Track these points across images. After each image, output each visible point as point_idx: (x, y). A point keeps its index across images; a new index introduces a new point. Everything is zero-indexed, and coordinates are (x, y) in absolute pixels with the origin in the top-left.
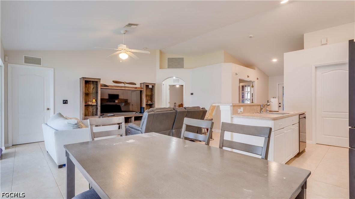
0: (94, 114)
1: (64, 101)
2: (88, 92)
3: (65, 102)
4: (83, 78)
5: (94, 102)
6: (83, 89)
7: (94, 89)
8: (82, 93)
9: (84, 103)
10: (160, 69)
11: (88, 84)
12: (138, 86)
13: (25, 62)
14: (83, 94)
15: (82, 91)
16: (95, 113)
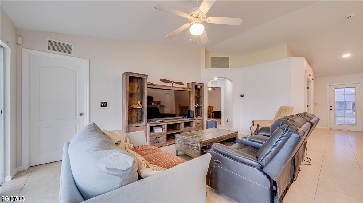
0: (139, 120)
1: (102, 103)
2: (131, 92)
3: (104, 105)
4: (127, 72)
5: (139, 105)
6: (127, 88)
7: (139, 89)
8: (125, 93)
9: (128, 106)
10: (205, 68)
11: (132, 82)
12: (185, 86)
13: (49, 48)
14: (127, 94)
15: (125, 90)
16: (139, 118)
